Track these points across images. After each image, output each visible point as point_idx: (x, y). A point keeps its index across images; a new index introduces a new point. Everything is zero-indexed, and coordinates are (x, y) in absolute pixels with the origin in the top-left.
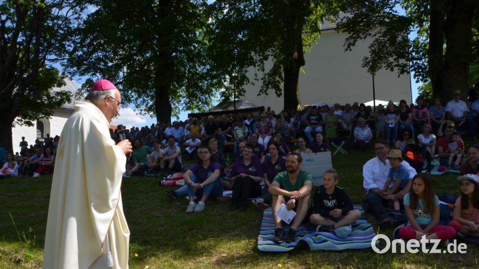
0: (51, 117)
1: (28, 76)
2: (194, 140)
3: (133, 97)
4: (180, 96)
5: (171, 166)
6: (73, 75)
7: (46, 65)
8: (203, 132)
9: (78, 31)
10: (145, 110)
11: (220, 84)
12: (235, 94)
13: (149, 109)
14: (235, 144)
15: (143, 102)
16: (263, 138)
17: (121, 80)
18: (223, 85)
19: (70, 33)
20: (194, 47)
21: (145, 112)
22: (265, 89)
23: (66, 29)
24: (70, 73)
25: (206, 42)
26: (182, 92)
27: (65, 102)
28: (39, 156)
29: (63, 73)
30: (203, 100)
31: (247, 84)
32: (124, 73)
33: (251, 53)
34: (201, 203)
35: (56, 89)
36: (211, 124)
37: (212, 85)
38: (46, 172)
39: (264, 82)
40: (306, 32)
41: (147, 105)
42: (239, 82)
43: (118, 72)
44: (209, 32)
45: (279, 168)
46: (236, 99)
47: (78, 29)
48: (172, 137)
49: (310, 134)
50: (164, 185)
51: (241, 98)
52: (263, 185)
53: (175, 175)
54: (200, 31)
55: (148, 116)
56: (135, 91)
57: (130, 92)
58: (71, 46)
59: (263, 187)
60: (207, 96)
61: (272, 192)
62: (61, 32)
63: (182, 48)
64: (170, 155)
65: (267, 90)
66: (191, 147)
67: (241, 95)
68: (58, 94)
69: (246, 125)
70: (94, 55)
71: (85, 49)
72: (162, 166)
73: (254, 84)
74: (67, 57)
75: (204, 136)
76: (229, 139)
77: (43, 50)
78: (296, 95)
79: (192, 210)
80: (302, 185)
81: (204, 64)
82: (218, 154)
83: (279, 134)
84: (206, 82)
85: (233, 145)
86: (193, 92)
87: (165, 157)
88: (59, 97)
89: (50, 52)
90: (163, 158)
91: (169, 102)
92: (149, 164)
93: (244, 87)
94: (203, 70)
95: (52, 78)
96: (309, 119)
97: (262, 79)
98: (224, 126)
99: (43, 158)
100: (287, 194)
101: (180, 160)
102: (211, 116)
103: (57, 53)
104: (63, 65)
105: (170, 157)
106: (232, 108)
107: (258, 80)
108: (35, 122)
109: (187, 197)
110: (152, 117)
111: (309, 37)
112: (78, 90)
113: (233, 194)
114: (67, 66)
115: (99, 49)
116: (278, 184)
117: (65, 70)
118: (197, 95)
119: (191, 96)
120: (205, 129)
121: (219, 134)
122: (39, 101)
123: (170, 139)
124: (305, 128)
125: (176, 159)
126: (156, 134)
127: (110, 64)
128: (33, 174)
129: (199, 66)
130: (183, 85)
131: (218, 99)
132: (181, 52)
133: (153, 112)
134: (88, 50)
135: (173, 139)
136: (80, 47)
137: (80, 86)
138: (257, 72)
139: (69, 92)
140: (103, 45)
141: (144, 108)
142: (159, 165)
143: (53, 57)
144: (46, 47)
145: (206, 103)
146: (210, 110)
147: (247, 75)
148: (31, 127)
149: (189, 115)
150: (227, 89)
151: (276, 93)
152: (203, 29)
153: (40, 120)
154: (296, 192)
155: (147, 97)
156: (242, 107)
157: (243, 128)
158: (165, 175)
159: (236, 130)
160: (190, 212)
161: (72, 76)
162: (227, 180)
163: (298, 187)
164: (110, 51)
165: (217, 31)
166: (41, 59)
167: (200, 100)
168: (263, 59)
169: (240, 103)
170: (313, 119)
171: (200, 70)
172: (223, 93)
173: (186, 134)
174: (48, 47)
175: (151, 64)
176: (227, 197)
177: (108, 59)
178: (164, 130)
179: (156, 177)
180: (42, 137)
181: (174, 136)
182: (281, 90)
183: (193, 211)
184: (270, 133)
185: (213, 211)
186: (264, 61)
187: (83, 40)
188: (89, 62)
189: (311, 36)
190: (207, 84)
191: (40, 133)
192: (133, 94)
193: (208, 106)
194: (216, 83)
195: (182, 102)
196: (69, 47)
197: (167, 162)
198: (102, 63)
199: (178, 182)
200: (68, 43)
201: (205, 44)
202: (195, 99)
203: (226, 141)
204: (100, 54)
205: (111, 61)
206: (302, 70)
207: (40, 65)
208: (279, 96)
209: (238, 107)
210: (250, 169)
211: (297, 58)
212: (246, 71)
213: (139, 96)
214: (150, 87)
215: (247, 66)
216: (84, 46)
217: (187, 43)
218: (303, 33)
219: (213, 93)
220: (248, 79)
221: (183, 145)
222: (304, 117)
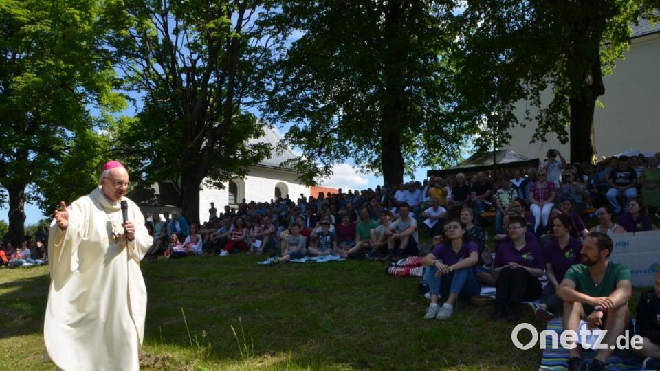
0: (246, 176)
1: (219, 125)
2: (435, 209)
3: (351, 148)
4: (416, 146)
5: (403, 246)
6: (274, 122)
7: (241, 110)
8: (449, 196)
9: (281, 64)
10: (368, 166)
11: (473, 128)
12: (495, 142)
13: (373, 165)
14: (498, 215)
15: (365, 156)
16: (541, 207)
17: (336, 127)
18: (477, 128)
19: (271, 67)
20: (436, 77)
21: (368, 169)
22: (541, 133)
23: (265, 63)
24: (270, 119)
25: (452, 68)
26: (419, 139)
27: (263, 158)
28: (228, 229)
29: (262, 120)
30: (448, 151)
31: (513, 126)
32: (339, 116)
33: (519, 81)
34: (447, 305)
35: (252, 141)
36: (460, 186)
37: (462, 130)
38: (236, 250)
39: (540, 123)
40: (607, 44)
41: (370, 160)
42: (502, 124)
43: (331, 116)
44: (457, 55)
45: (572, 255)
46: (497, 149)
47: (280, 62)
48: (405, 204)
49: (615, 200)
50: (391, 275)
51: (505, 146)
52: (544, 281)
53: (409, 260)
54: (443, 54)
55: (371, 174)
56: (354, 141)
57: (347, 142)
58: (271, 85)
59: (544, 284)
60: (454, 145)
61: (564, 297)
62: (260, 67)
63: (419, 79)
64: (402, 231)
65: (544, 134)
66: (432, 219)
67: (504, 142)
68: (255, 147)
69: (514, 186)
70: (300, 95)
71: (289, 87)
72: (390, 246)
73: (524, 126)
74: (266, 99)
75: (451, 203)
76: (487, 208)
77: (237, 92)
78: (590, 141)
79: (433, 316)
80: (614, 288)
81: (449, 100)
82: (474, 230)
83: (568, 202)
84: (453, 125)
85: (495, 217)
86: (434, 140)
87: (394, 234)
88: (257, 151)
89: (246, 93)
90: (391, 235)
91: (400, 155)
92: (373, 242)
93: (509, 130)
94: (448, 109)
95: (248, 127)
96: (613, 176)
97: (536, 118)
98: (480, 188)
99: (233, 231)
100: (588, 300)
101: (417, 239)
102: (461, 175)
103: (255, 94)
104: (261, 110)
105: (402, 234)
106: (490, 162)
107: (531, 120)
108: (226, 184)
109: (427, 295)
110: (377, 176)
111: (611, 51)
112: (281, 141)
113: (497, 294)
114: (266, 111)
115: (306, 86)
116: (573, 284)
117: (263, 115)
118: (440, 144)
119: (432, 146)
120: (452, 194)
121: (474, 199)
122: (232, 157)
123: (402, 208)
124: (607, 191)
125: (411, 237)
126: (383, 199)
127: (321, 106)
128: (220, 252)
129: (443, 104)
130: (420, 131)
131: (470, 150)
132: (417, 84)
133: (379, 169)
134: (292, 88)
135: (406, 208)
136: (282, 84)
137: (282, 136)
138: (529, 107)
139: (269, 144)
140: (311, 81)
141: (367, 163)
142: (387, 245)
143: (249, 99)
144: (242, 88)
145: (454, 156)
146: (458, 165)
147: (514, 112)
148: (222, 190)
149: (429, 173)
150: (483, 134)
151: (558, 137)
152: (448, 51)
153: (233, 180)
154: (604, 298)
155: (370, 148)
156: (505, 161)
157: (510, 192)
158: (394, 259)
159: (499, 194)
160: (430, 319)
161: (272, 124)
162: (488, 272)
163: (608, 290)
164: (319, 89)
165: (468, 52)
166: (235, 104)
167: (444, 152)
168: (538, 89)
169: (502, 154)
170: (620, 177)
171: (444, 109)
172: (479, 140)
173: (425, 200)
174: (244, 87)
175: (376, 104)
176: (487, 297)
177: (318, 98)
178: (394, 193)
179: (382, 261)
180: (235, 203)
181: (408, 202)
182: (566, 133)
183: (434, 318)
184: (551, 199)
185: (466, 319)
186: (540, 92)
187: (286, 76)
188: (294, 104)
189: (613, 49)
190: (454, 128)
191: (233, 198)
192: (351, 145)
193: (456, 159)
194: (467, 127)
195: (419, 154)
196: (269, 86)
197: (398, 241)
198: (311, 105)
199: (413, 271)
200: (267, 81)
201: (451, 72)
202: (436, 150)
203: (483, 211)
204: (308, 93)
205: (323, 102)
206: (599, 102)
207: (233, 111)
208: (563, 142)
209: (500, 160)
210: (524, 256)
211: (591, 84)
212: (512, 107)
213: (360, 148)
214: (375, 134)
215: (512, 100)
216: (288, 84)
217: (425, 71)
218: (601, 45)
219: (464, 141)
220: (515, 119)
221: (420, 217)
222: (605, 174)
